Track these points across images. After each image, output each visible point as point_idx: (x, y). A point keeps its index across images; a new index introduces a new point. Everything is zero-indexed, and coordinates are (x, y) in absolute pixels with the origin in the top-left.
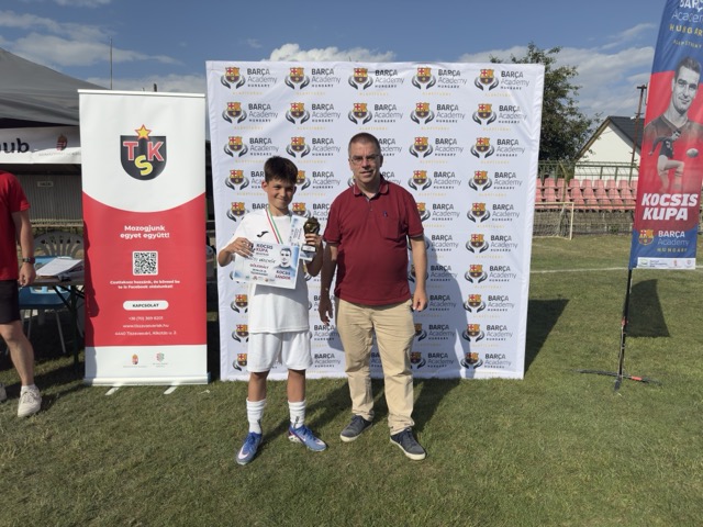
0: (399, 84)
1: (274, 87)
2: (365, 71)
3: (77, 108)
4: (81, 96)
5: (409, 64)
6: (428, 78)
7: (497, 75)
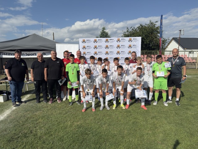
0: (114, 42)
1: (91, 43)
2: (108, 39)
3: (56, 47)
4: (56, 45)
5: (116, 38)
6: (119, 40)
7: (132, 39)
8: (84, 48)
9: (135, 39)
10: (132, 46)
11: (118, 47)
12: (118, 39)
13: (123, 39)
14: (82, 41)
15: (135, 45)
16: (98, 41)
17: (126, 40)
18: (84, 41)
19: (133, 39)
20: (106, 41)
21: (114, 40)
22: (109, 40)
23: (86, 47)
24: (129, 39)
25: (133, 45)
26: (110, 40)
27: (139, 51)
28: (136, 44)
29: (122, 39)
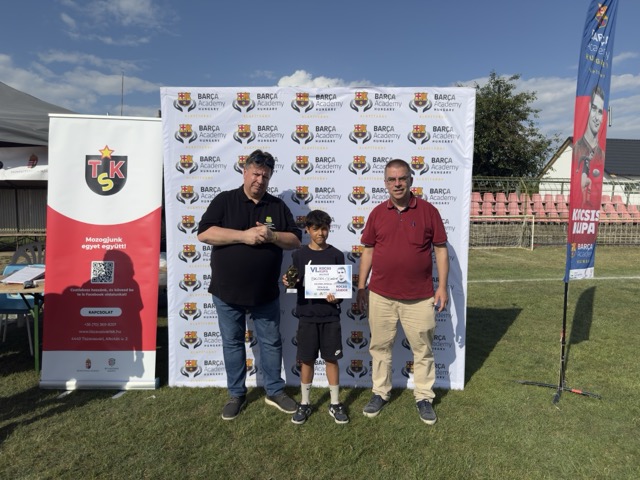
0: (338, 108)
1: (222, 110)
2: (306, 96)
3: (47, 130)
4: (51, 119)
5: (347, 89)
6: (365, 102)
7: (430, 98)
8: (185, 134)
9: (445, 97)
10: (429, 130)
11: (360, 134)
12: (359, 95)
13: (386, 96)
14: (176, 98)
15: (444, 128)
16: (256, 101)
17: (398, 100)
18: (184, 103)
19: (436, 97)
20: (299, 103)
21: (338, 99)
22: (314, 100)
23: (195, 129)
24: (413, 97)
25: (435, 129)
26: (318, 96)
27: (463, 160)
28: (447, 124)
29: (377, 97)
